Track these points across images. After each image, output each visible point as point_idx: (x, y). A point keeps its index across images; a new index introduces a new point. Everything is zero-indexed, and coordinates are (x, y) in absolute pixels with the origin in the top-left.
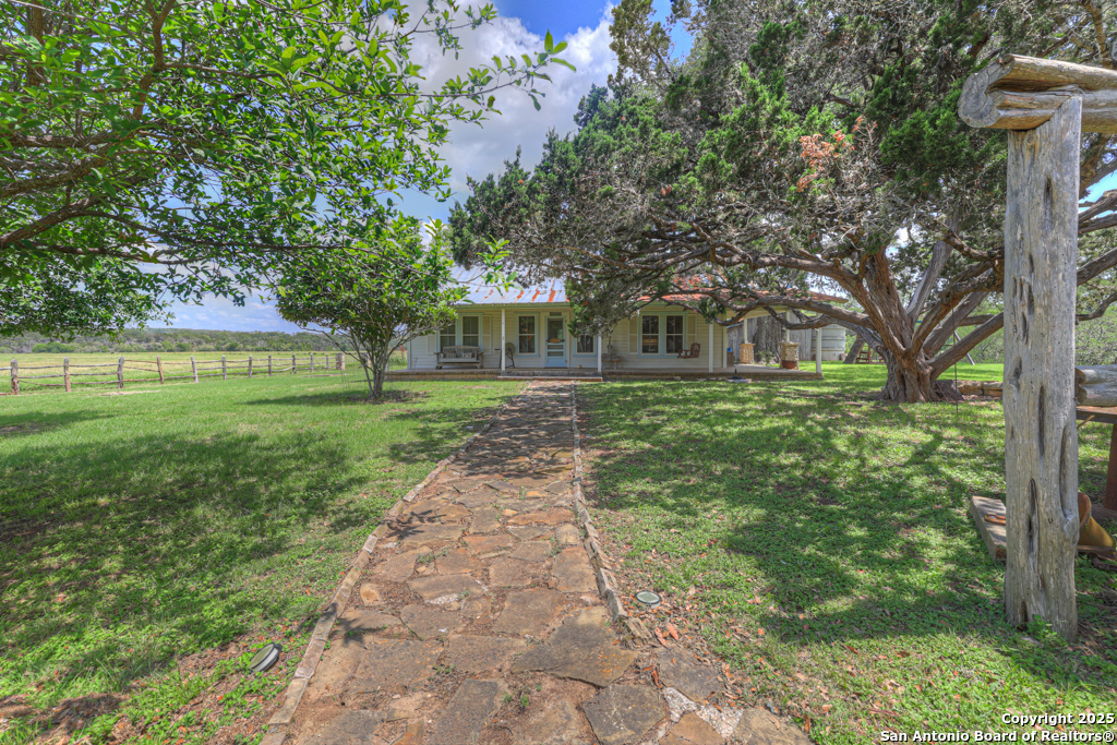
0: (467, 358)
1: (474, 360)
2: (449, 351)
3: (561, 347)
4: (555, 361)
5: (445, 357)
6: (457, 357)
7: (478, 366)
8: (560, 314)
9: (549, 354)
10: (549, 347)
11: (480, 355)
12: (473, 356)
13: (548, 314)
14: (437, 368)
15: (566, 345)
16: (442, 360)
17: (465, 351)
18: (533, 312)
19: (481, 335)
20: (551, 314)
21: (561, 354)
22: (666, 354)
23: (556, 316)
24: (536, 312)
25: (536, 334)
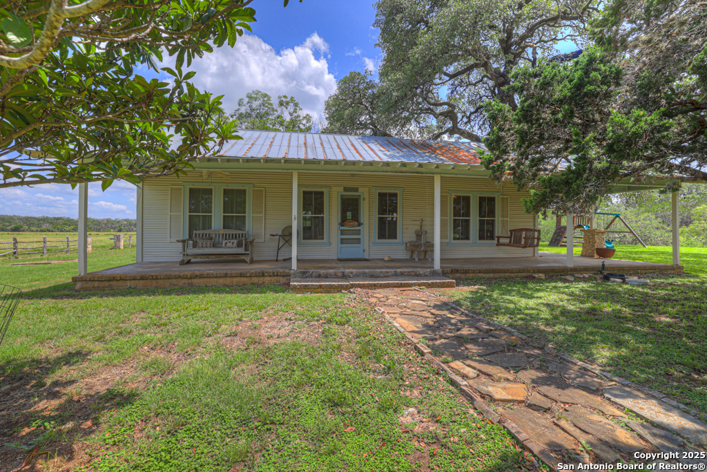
0: (230, 248)
1: (241, 250)
2: (203, 237)
3: (358, 232)
4: (351, 251)
5: (195, 246)
6: (214, 246)
7: (248, 259)
8: (356, 190)
9: (343, 241)
10: (342, 232)
11: (247, 243)
12: (239, 245)
13: (341, 189)
14: (182, 263)
15: (365, 229)
16: (191, 251)
17: (226, 237)
18: (322, 186)
19: (249, 215)
20: (346, 189)
21: (358, 241)
22: (479, 242)
23: (352, 191)
24: (326, 186)
25: (325, 215)
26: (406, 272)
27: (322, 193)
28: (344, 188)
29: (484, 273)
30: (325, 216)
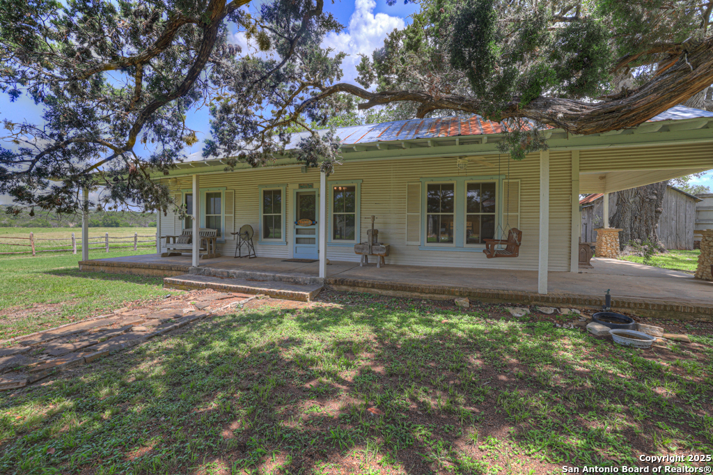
3: (313, 231)
8: (311, 186)
9: (298, 241)
10: (298, 231)
13: (296, 186)
18: (279, 185)
19: (223, 215)
20: (301, 186)
21: (314, 240)
22: (466, 245)
23: (306, 188)
24: (282, 184)
25: (283, 214)
26: (284, 278)
27: (279, 192)
28: (300, 185)
29: (379, 288)
30: (281, 214)
